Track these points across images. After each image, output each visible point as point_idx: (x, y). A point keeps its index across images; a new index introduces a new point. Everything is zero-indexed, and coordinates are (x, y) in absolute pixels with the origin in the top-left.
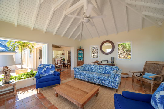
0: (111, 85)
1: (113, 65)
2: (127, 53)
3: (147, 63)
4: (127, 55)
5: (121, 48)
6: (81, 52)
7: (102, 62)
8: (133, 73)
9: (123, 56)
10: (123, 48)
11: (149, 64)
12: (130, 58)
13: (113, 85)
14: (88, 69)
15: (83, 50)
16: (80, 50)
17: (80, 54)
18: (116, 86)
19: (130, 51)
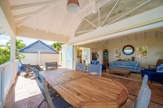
0: (136, 71)
2: (143, 54)
3: (159, 60)
4: (144, 56)
5: (139, 50)
6: (106, 53)
8: (149, 66)
9: (140, 56)
10: (140, 50)
11: (160, 61)
12: (146, 57)
13: (137, 70)
14: (117, 64)
15: (108, 52)
16: (106, 52)
17: (105, 55)
18: (139, 71)
19: (146, 52)
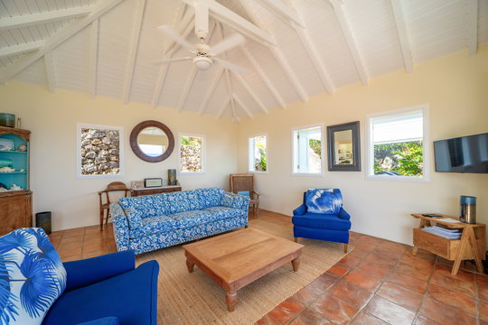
1: (174, 190)
7: (145, 186)
